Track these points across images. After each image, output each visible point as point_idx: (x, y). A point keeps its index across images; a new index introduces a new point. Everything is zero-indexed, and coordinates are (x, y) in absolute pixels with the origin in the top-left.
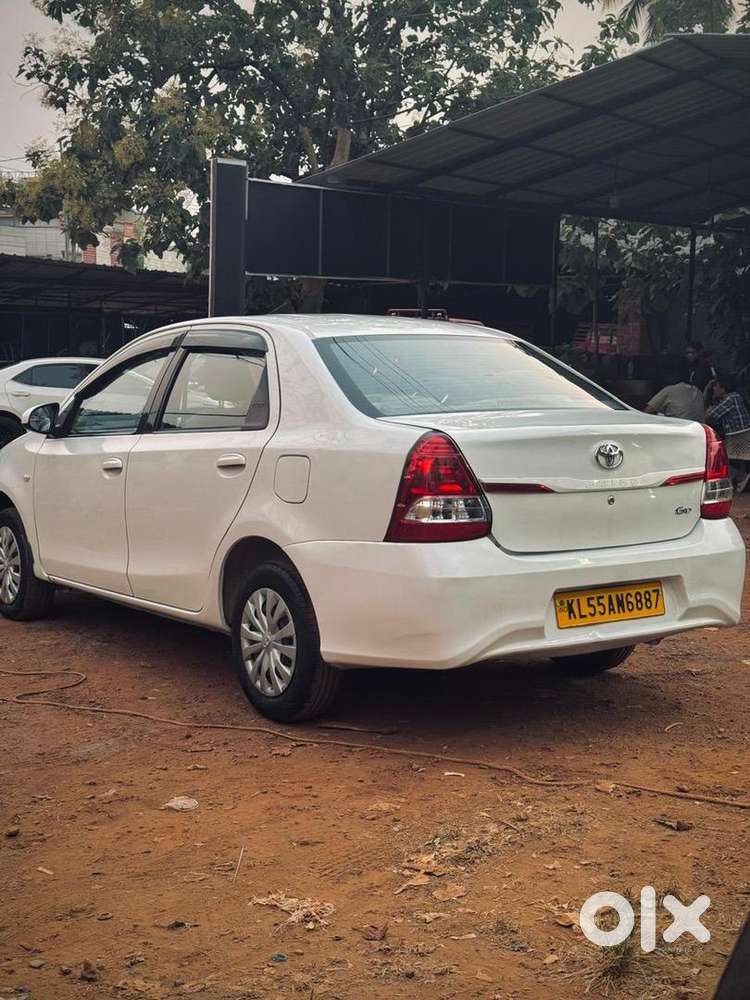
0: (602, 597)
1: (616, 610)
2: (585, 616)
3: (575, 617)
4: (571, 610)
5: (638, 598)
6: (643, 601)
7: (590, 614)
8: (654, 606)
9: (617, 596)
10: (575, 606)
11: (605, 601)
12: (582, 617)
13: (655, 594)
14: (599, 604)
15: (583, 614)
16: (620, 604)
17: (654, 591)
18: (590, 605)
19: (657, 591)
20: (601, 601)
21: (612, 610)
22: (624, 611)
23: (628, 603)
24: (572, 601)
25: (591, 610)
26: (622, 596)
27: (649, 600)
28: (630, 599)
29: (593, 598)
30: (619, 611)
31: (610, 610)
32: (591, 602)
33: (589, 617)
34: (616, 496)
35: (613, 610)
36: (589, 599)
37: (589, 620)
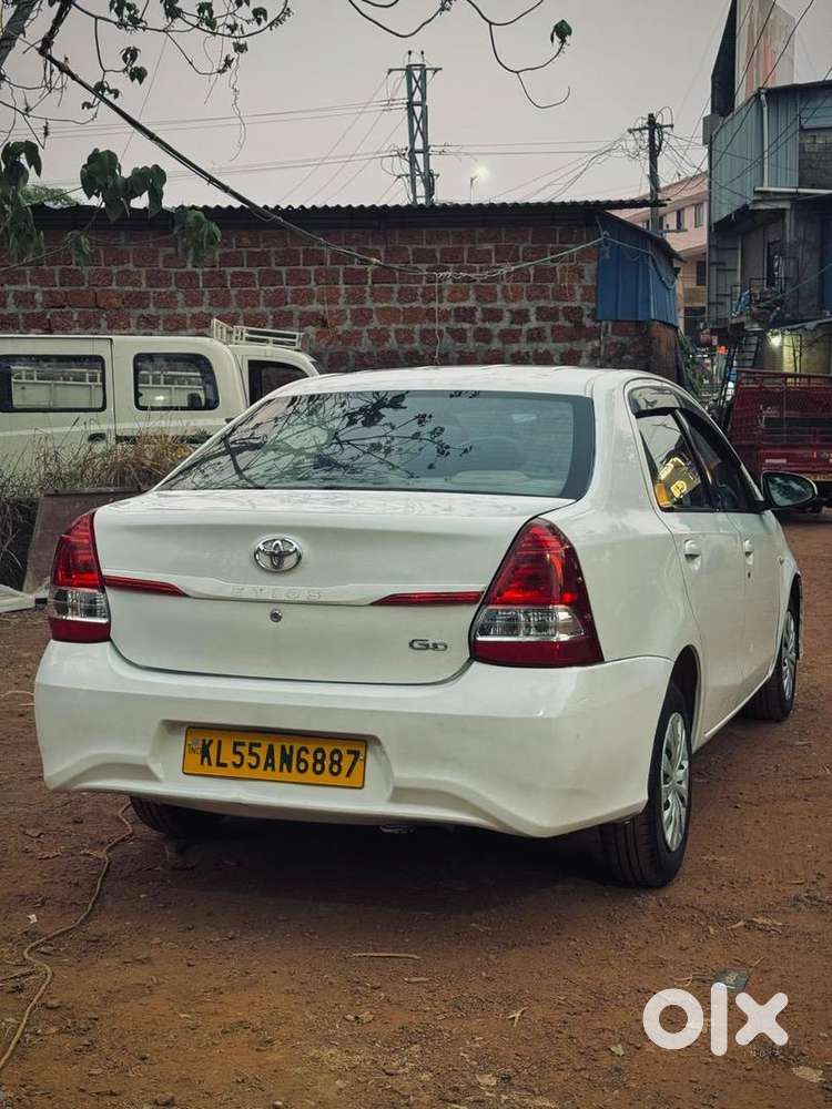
0: (259, 745)
1: (277, 765)
2: (225, 765)
3: (210, 764)
4: (205, 753)
5: (319, 756)
6: (327, 763)
7: (234, 763)
8: (345, 770)
9: (283, 748)
10: (213, 751)
11: (262, 752)
12: (219, 764)
13: (352, 757)
14: (251, 753)
15: (221, 761)
16: (286, 759)
17: (349, 752)
18: (235, 752)
19: (356, 754)
20: (255, 750)
21: (269, 764)
22: (289, 770)
23: (299, 760)
24: (211, 742)
25: (237, 760)
26: (291, 748)
27: (338, 763)
28: (303, 755)
29: (242, 744)
30: (281, 770)
31: (267, 765)
32: (239, 749)
33: (230, 766)
34: (282, 610)
35: (273, 765)
36: (236, 744)
37: (230, 771)
